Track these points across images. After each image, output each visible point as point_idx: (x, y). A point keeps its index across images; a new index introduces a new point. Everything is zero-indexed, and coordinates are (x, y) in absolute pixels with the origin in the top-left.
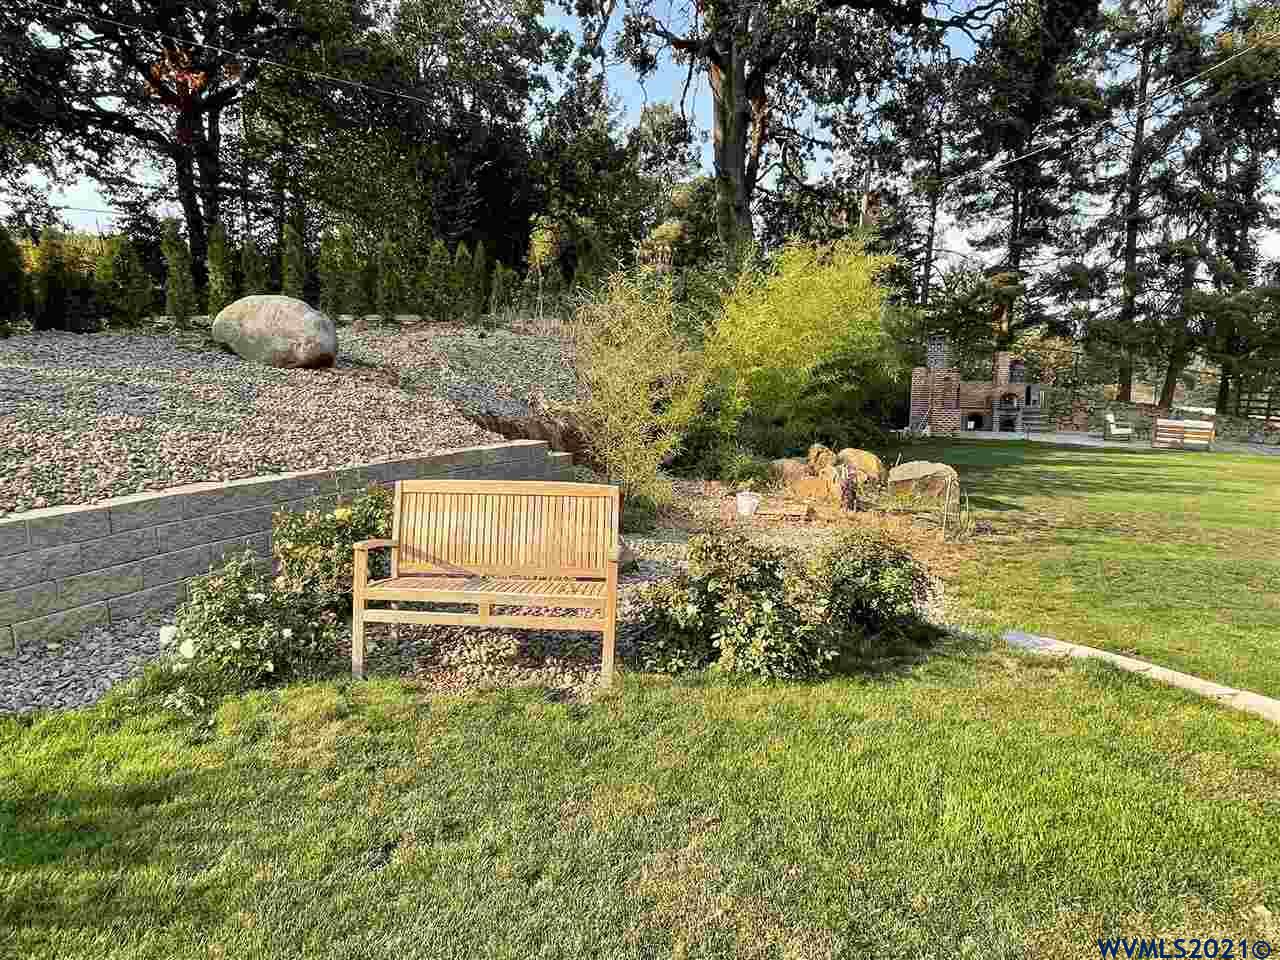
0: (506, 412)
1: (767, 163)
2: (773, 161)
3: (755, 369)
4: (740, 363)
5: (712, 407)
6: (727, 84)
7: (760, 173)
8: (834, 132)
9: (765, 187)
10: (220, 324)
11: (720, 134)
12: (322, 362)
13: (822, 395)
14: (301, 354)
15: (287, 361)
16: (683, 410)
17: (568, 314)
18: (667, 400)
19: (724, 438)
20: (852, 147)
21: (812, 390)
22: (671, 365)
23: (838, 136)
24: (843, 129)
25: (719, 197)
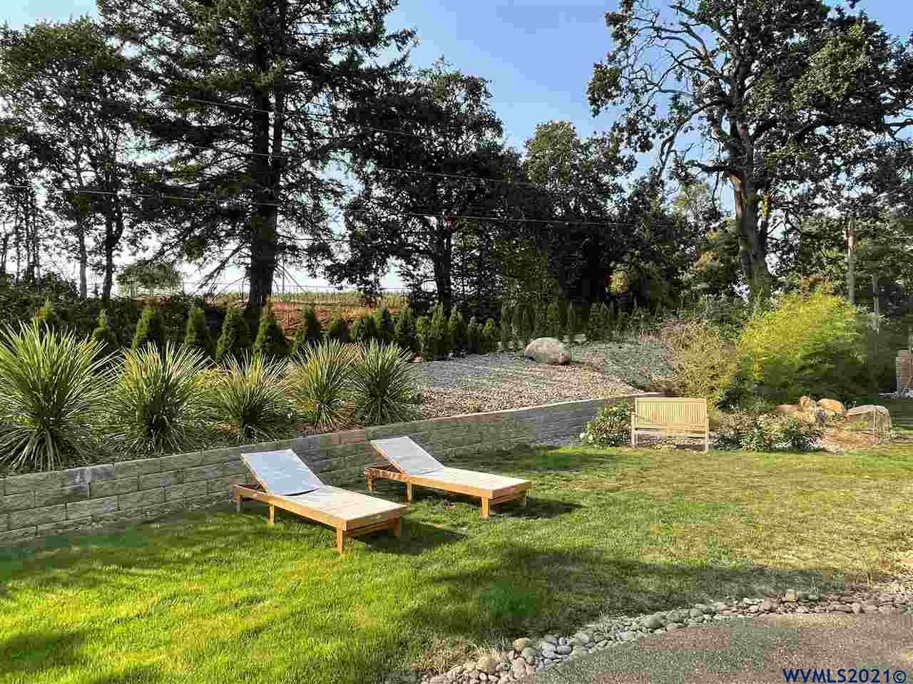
0: (640, 381)
1: (774, 223)
2: (779, 220)
3: (764, 358)
4: (756, 355)
5: (741, 377)
6: (742, 185)
7: (769, 229)
8: (824, 196)
9: (774, 237)
10: (529, 351)
11: (740, 211)
12: (567, 362)
13: (809, 371)
14: (560, 361)
15: (555, 363)
16: (725, 380)
17: (657, 333)
18: (717, 375)
19: (748, 393)
20: (838, 205)
21: (803, 368)
22: (718, 359)
23: (826, 199)
24: (831, 194)
25: (741, 248)
